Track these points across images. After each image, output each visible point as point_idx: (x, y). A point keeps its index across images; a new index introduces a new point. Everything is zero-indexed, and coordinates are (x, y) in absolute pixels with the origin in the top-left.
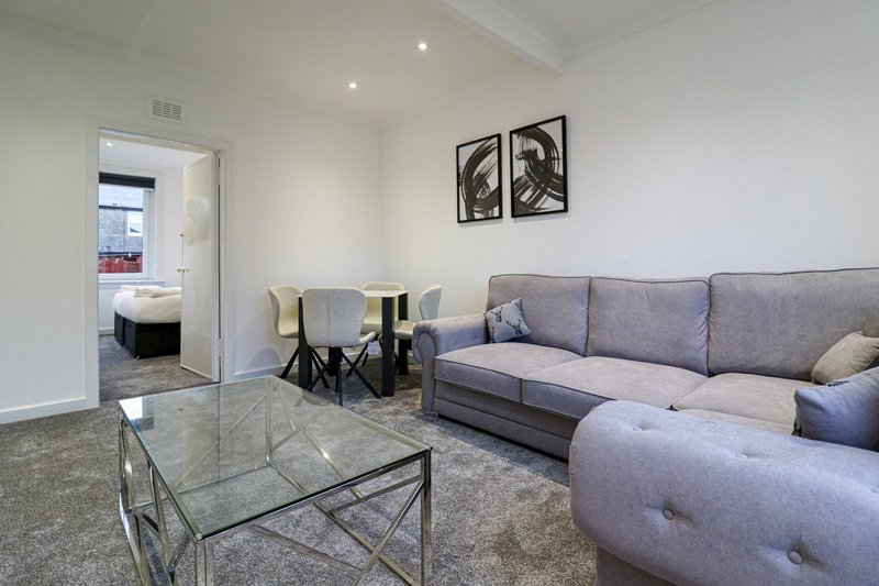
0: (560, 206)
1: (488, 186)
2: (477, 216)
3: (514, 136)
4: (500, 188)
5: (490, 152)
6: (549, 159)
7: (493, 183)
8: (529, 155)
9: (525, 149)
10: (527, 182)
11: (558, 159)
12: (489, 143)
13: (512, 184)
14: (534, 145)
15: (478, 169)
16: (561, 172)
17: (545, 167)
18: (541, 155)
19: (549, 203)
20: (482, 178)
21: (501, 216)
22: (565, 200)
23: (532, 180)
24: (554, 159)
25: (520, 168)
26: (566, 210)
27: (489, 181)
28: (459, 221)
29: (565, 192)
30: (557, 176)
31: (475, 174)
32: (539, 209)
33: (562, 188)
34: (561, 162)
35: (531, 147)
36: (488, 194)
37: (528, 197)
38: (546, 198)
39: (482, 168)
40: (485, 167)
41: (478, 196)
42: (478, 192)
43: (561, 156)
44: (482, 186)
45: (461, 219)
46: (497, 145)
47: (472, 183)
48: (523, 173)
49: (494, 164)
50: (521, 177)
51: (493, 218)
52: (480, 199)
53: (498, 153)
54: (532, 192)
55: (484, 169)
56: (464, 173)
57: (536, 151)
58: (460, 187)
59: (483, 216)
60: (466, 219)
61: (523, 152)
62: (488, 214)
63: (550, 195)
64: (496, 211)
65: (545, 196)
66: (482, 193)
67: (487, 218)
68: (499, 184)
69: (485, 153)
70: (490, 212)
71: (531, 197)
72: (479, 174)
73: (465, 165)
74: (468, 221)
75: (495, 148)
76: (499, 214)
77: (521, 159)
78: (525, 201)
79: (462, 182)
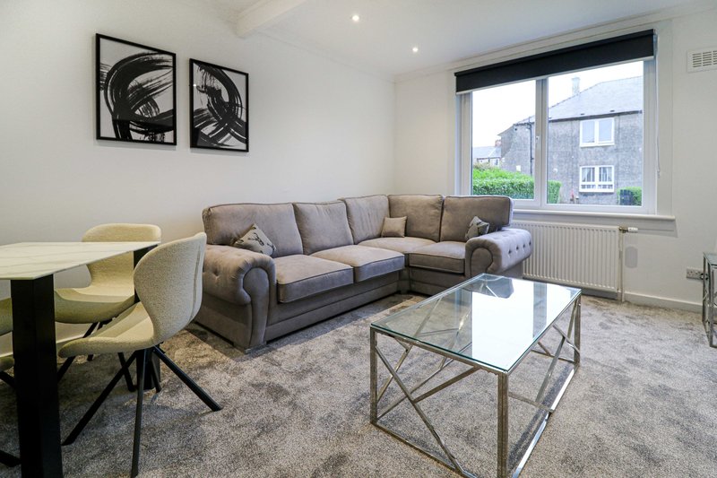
0: (243, 146)
1: (155, 105)
2: (135, 136)
3: (196, 67)
4: (174, 111)
5: (161, 68)
6: (233, 103)
7: (163, 103)
8: (213, 92)
9: (208, 83)
10: (209, 117)
11: (242, 107)
12: (158, 57)
13: (192, 113)
14: (218, 84)
15: (140, 79)
16: (244, 118)
17: (229, 109)
18: (225, 97)
19: (232, 142)
20: (146, 95)
21: (174, 143)
22: (247, 142)
23: (215, 115)
24: (238, 105)
25: (202, 101)
26: (247, 150)
27: (157, 100)
28: (99, 137)
29: (247, 135)
30: (240, 120)
31: (132, 84)
32: (222, 144)
33: (244, 132)
34: (244, 111)
35: (215, 85)
36: (155, 115)
37: (210, 131)
38: (230, 137)
39: (145, 81)
40: (151, 81)
41: (138, 112)
42: (137, 108)
43: (244, 105)
44: (144, 102)
45: (102, 135)
46: (171, 64)
47: (125, 93)
48: (205, 107)
49: (166, 84)
50: (203, 110)
51: (162, 143)
52: (142, 117)
53: (172, 73)
54: (215, 128)
55: (149, 84)
56: (110, 74)
57: (220, 91)
58: (102, 92)
59: (147, 139)
60: (114, 136)
61: (206, 87)
62: (155, 138)
63: (233, 134)
64: (168, 136)
65: (229, 134)
66: (145, 110)
67: (153, 142)
68: (172, 108)
69: (152, 66)
70: (159, 136)
71: (213, 132)
72: (140, 85)
73: (112, 64)
74: (117, 139)
75: (167, 66)
76: (172, 141)
77: (203, 92)
78: (207, 134)
79: (106, 86)
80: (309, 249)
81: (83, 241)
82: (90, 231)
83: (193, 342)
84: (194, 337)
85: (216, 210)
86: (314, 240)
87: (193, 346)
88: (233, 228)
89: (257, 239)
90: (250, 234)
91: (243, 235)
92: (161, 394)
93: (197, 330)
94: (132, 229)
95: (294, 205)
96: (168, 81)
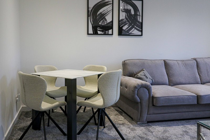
0: (140, 33)
1: (106, 20)
2: (99, 32)
3: (121, 1)
4: (112, 21)
5: (108, 5)
6: (136, 15)
7: (109, 19)
8: (127, 11)
9: (126, 8)
10: (126, 22)
11: (140, 16)
12: (107, 1)
13: (119, 21)
14: (130, 7)
15: (101, 11)
16: (141, 22)
17: (134, 18)
18: (133, 12)
19: (135, 32)
20: (103, 16)
21: (112, 34)
22: (142, 31)
23: (128, 21)
24: (138, 15)
25: (123, 16)
26: (142, 35)
27: (107, 18)
28: (88, 34)
29: (142, 28)
30: (139, 22)
31: (99, 13)
32: (131, 33)
33: (140, 27)
34: (141, 17)
35: (128, 8)
36: (106, 24)
37: (126, 28)
38: (134, 30)
39: (103, 11)
40: (105, 11)
41: (100, 23)
42: (100, 22)
43: (141, 15)
44: (102, 19)
45: (89, 33)
46: (111, 3)
47: (96, 17)
48: (124, 18)
49: (110, 11)
50: (123, 19)
51: (108, 34)
52: (101, 25)
53: (112, 6)
54: (128, 26)
55: (104, 12)
56: (91, 11)
57: (130, 10)
58: (89, 17)
59: (103, 33)
60: (92, 33)
61: (125, 9)
62: (106, 33)
63: (136, 28)
64: (110, 32)
65: (134, 29)
66: (102, 22)
67: (105, 34)
68: (111, 20)
69: (105, 4)
70: (107, 32)
71: (127, 28)
72: (101, 13)
73: (92, 7)
74: (93, 34)
75: (110, 4)
76: (111, 33)
77: (123, 12)
78: (125, 29)
79: (90, 15)
80: (172, 83)
81: (83, 70)
82: (85, 67)
83: (117, 115)
84: (117, 113)
85: (127, 61)
86: (175, 79)
87: (117, 116)
88: (135, 70)
89: (145, 75)
90: (142, 73)
91: (138, 73)
92: (105, 129)
93: (119, 111)
94: (97, 67)
95: (164, 61)
96: (110, 10)
